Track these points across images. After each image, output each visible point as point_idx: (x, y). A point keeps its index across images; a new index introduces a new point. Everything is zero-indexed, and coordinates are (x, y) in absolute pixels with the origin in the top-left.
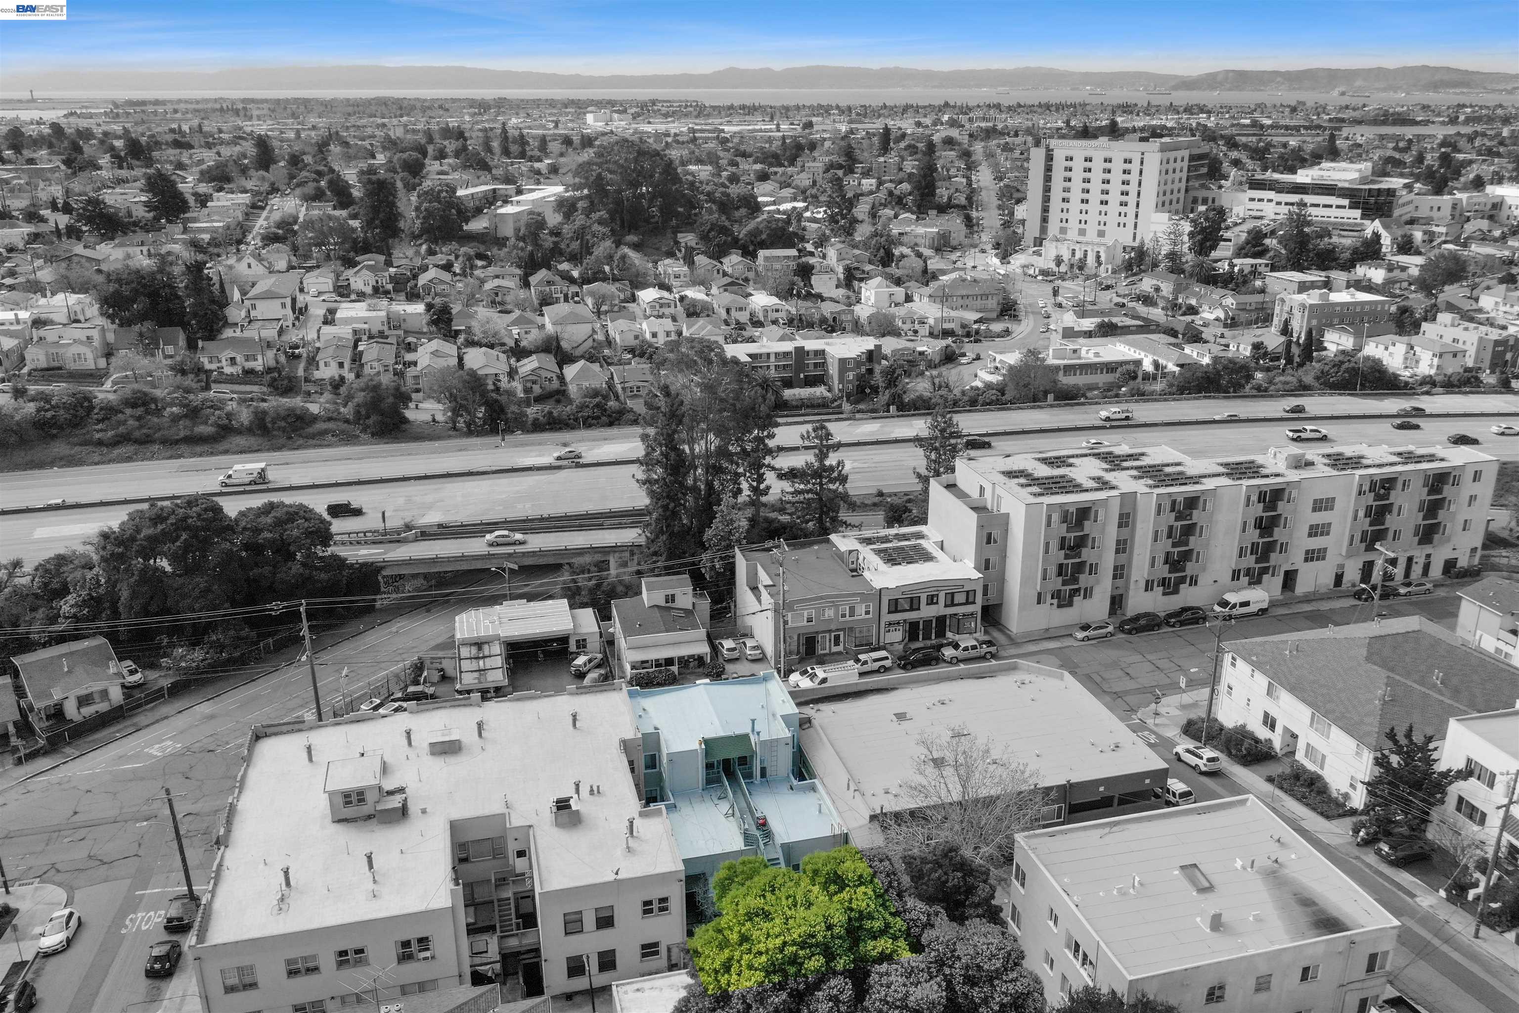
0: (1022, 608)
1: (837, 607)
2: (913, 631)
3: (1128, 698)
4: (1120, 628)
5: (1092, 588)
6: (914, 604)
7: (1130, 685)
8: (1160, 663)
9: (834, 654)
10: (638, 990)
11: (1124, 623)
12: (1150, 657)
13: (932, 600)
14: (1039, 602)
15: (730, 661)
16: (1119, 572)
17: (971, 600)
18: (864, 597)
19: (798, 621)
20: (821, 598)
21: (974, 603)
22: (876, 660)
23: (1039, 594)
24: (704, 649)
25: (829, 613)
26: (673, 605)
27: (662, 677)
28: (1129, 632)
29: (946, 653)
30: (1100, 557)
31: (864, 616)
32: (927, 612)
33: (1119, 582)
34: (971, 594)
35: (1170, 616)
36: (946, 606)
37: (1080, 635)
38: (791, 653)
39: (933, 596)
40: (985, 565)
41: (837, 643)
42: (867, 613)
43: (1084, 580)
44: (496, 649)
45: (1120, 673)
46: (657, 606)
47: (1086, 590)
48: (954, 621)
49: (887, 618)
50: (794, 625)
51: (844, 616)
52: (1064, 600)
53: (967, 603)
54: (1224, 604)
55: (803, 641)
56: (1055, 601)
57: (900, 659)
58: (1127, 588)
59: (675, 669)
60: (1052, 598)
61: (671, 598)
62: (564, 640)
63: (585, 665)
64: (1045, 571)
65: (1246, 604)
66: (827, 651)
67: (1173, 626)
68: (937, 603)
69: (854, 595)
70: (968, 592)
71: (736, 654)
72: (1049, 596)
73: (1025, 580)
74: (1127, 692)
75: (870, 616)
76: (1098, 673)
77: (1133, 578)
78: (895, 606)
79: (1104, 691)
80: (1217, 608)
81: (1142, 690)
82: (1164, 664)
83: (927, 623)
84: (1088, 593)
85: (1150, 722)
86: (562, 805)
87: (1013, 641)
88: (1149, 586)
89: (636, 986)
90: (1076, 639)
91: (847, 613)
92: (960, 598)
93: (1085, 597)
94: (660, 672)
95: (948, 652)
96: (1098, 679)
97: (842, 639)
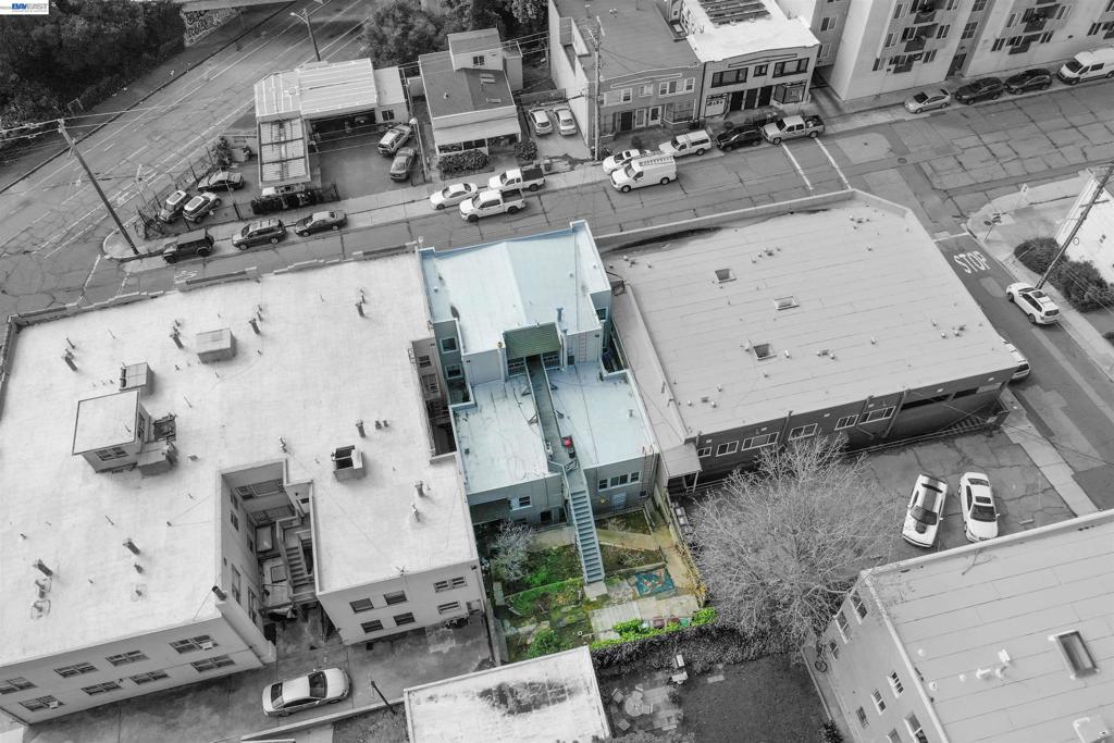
0: (856, 75)
1: (657, 84)
2: (736, 102)
3: (959, 199)
4: (958, 97)
5: (935, 52)
6: (740, 75)
7: (963, 180)
8: (995, 148)
9: (652, 128)
10: (431, 698)
11: (963, 90)
12: (987, 139)
13: (760, 72)
14: (875, 69)
15: (542, 136)
16: (970, 31)
17: (802, 68)
18: (687, 72)
19: (614, 100)
20: (640, 75)
21: (805, 71)
22: (694, 144)
23: (878, 61)
24: (514, 128)
25: (649, 90)
26: (482, 67)
27: (471, 162)
28: (967, 102)
29: (770, 134)
30: (954, 19)
31: (685, 91)
32: (754, 83)
33: (968, 41)
34: (804, 62)
35: (1014, 80)
36: (774, 76)
37: (913, 106)
38: (606, 131)
39: (761, 67)
40: (822, 26)
41: (654, 117)
42: (689, 87)
43: (930, 43)
44: (297, 130)
45: (951, 162)
46: (465, 70)
47: (928, 54)
48: (781, 90)
49: (709, 91)
50: (610, 105)
51: (663, 92)
52: (902, 65)
53: (798, 71)
54: (1074, 66)
55: (619, 117)
56: (893, 67)
57: (721, 138)
58: (973, 48)
59: (485, 150)
60: (890, 63)
61: (478, 60)
62: (369, 115)
63: (392, 144)
64: (890, 36)
65: (1099, 67)
66: (644, 125)
67: (1014, 93)
68: (765, 74)
69: (677, 70)
70: (800, 61)
71: (549, 129)
72: (887, 62)
73: (867, 44)
74: (959, 190)
75: (692, 91)
76: (928, 161)
77: (983, 38)
78: (719, 80)
79: (934, 188)
80: (1067, 72)
81: (974, 188)
82: (1000, 149)
83: (752, 92)
84: (930, 57)
85: (981, 236)
86: (343, 459)
87: (841, 113)
88: (997, 46)
89: (429, 692)
90: (908, 110)
91: (668, 88)
92: (791, 67)
93: (926, 61)
94: (469, 155)
95: (772, 131)
96: (928, 170)
97: (660, 112)
